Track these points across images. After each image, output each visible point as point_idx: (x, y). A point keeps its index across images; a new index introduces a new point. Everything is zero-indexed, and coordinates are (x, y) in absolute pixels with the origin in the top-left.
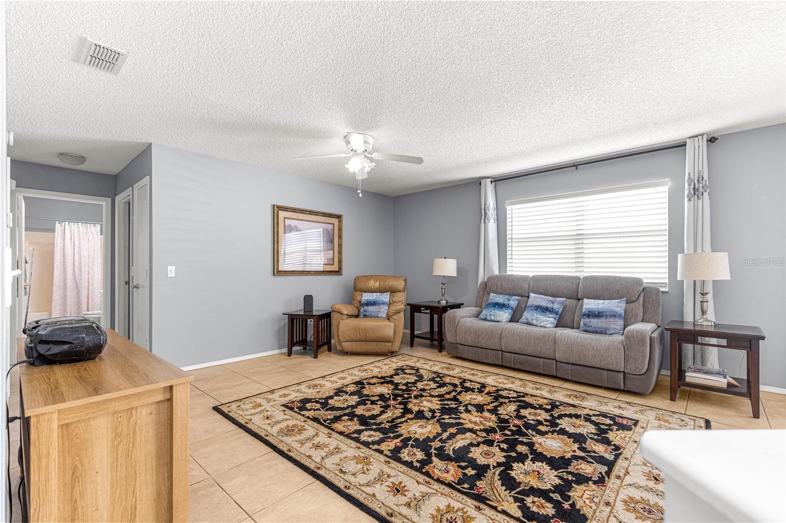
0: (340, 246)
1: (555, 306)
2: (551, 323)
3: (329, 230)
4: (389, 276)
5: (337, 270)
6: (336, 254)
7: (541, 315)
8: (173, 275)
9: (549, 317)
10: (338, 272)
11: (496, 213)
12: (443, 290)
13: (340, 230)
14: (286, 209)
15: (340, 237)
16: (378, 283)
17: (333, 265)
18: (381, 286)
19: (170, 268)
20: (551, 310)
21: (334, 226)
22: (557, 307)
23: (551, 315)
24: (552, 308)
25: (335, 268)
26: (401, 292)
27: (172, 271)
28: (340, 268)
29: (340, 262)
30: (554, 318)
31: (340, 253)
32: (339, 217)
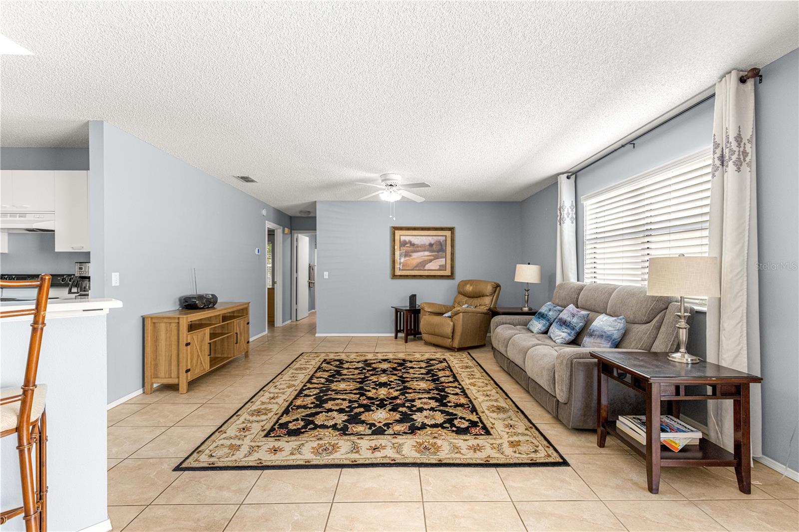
0: (453, 254)
1: (573, 320)
2: (562, 338)
3: (441, 241)
4: (484, 281)
5: (450, 274)
6: (449, 261)
7: (557, 329)
8: (327, 277)
9: (563, 332)
10: (451, 277)
11: (574, 212)
12: (526, 297)
13: (453, 240)
14: (401, 229)
15: (453, 246)
16: (471, 288)
17: (446, 270)
18: (474, 290)
19: (325, 273)
20: (568, 324)
21: (446, 238)
22: (575, 321)
23: (566, 330)
24: (570, 322)
25: (448, 272)
26: (487, 296)
27: (326, 275)
28: (452, 273)
29: (452, 267)
30: (568, 333)
31: (452, 260)
32: (451, 229)
